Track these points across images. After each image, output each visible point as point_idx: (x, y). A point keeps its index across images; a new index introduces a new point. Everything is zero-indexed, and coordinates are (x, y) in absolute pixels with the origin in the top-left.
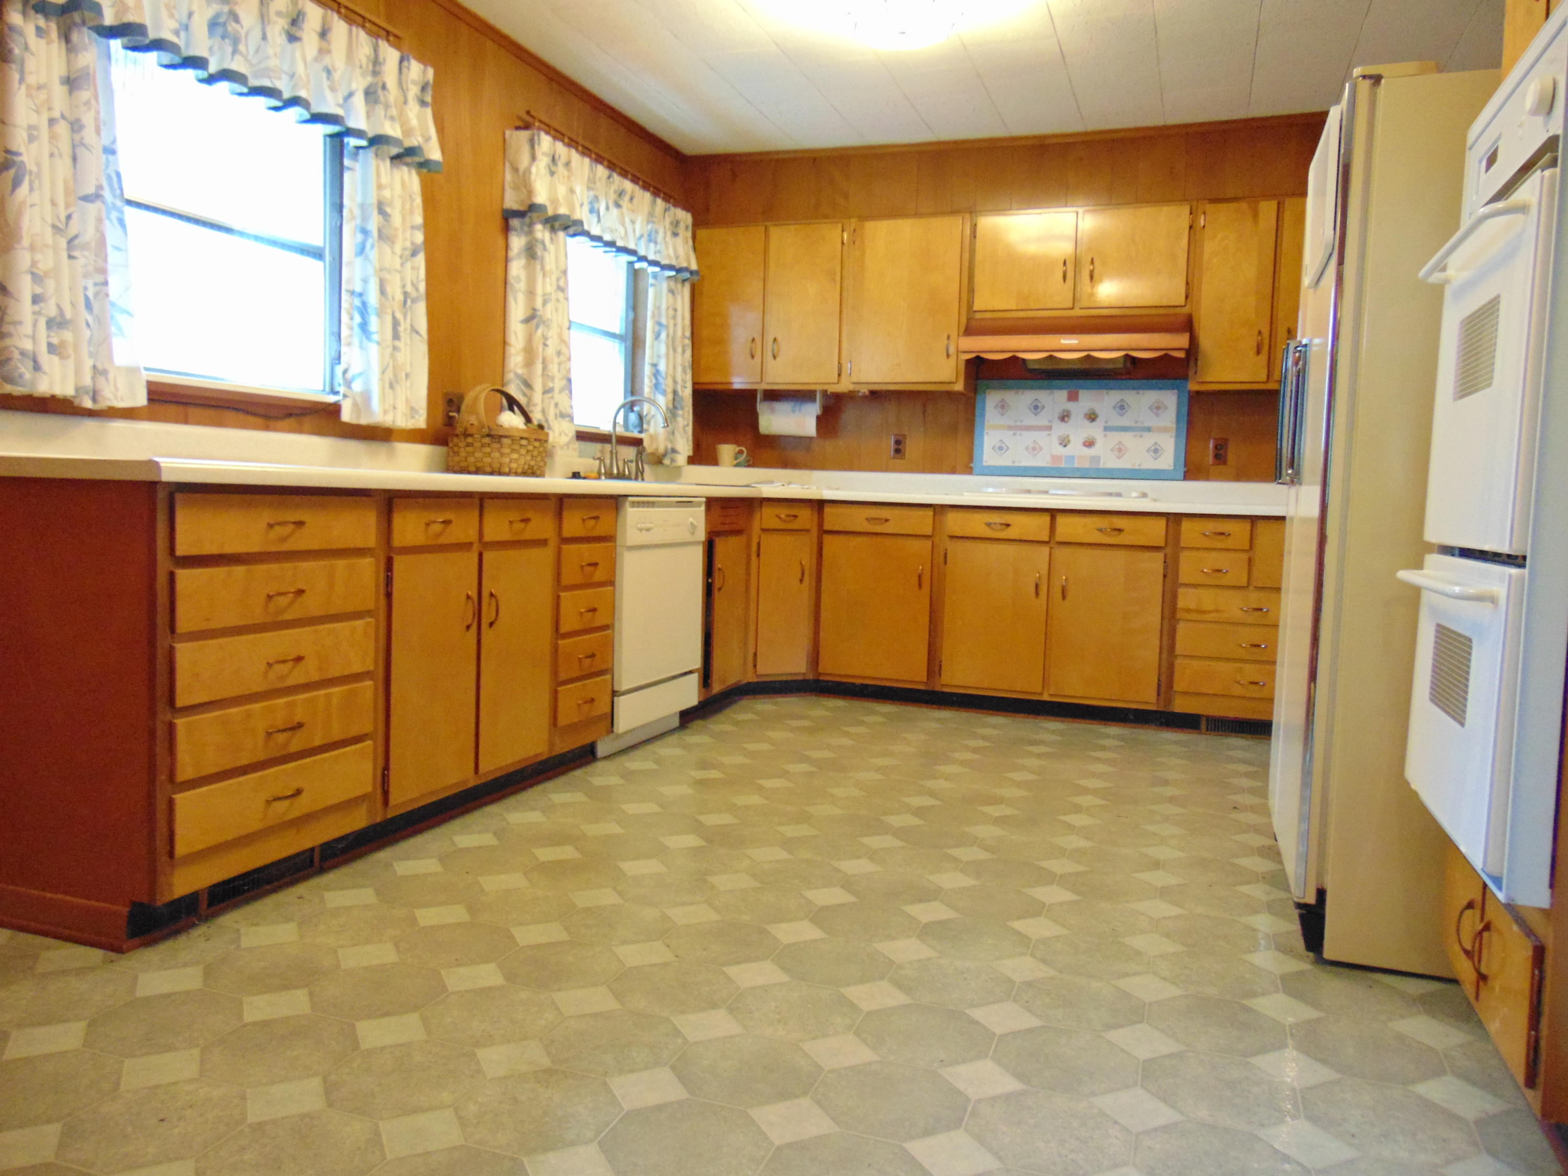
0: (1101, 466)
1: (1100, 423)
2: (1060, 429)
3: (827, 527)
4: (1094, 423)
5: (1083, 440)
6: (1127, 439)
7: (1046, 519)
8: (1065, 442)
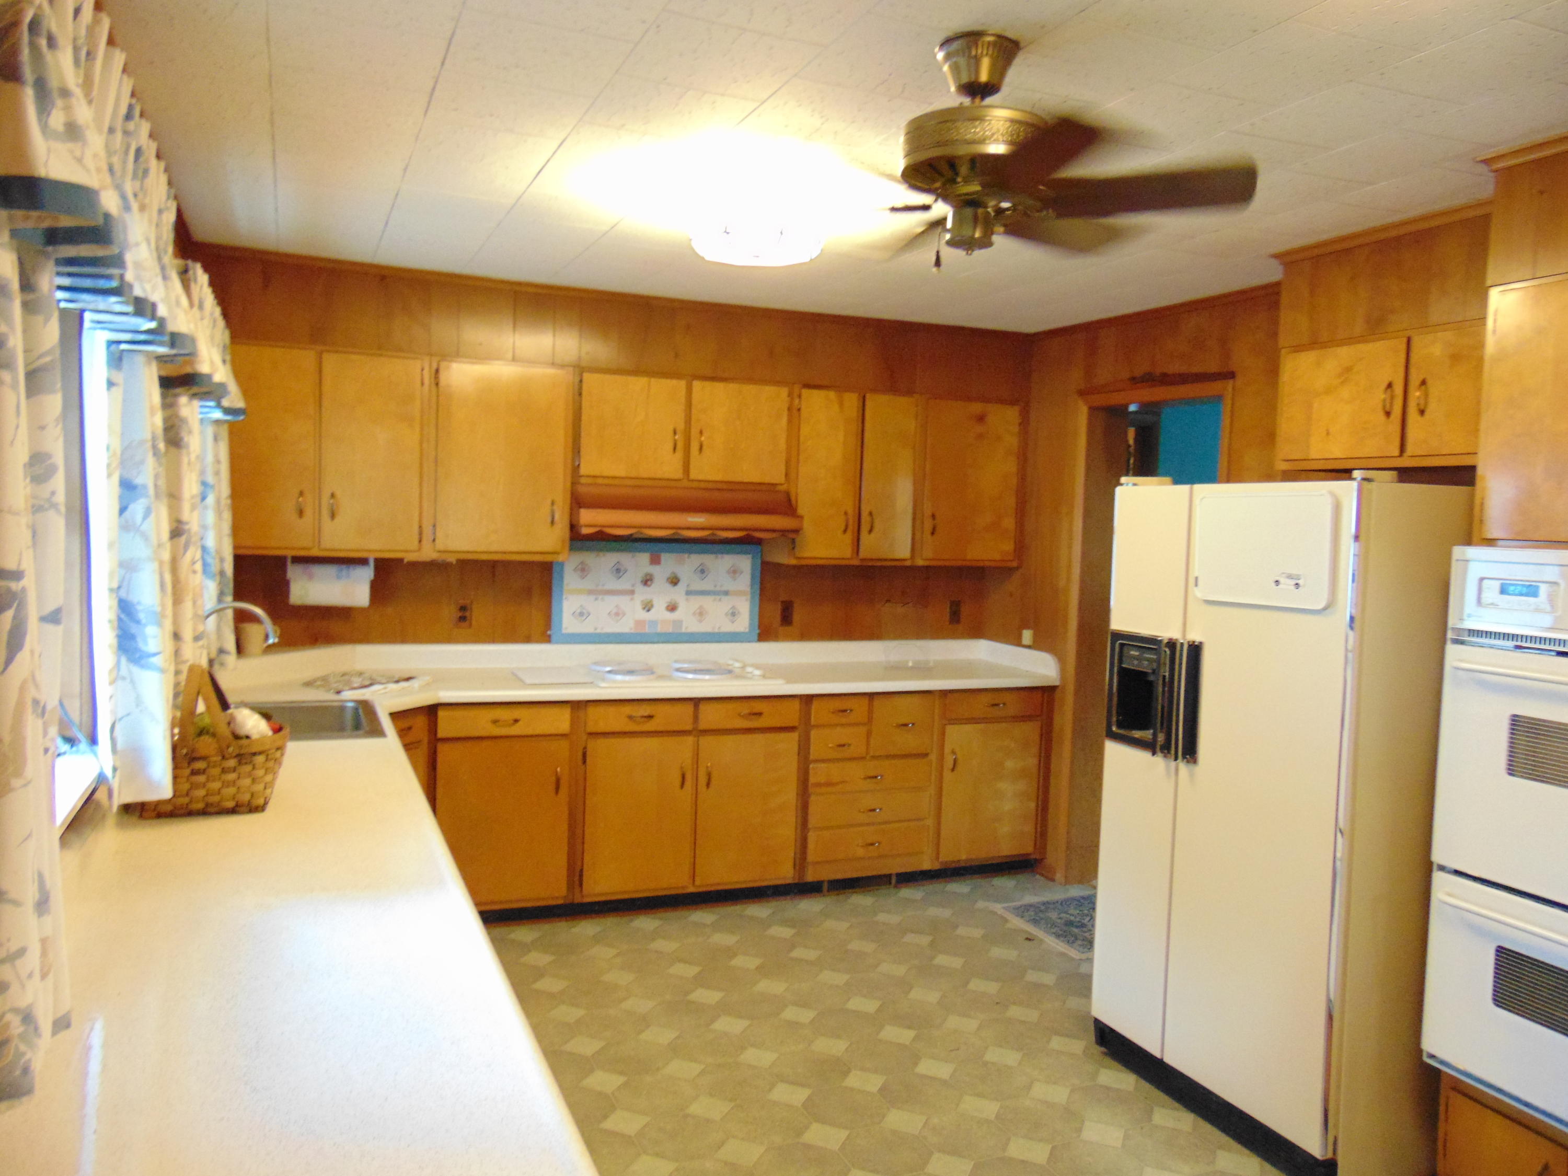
0: (683, 630)
1: (681, 587)
2: (643, 593)
3: (441, 734)
4: (676, 587)
5: (666, 605)
6: (708, 602)
7: (690, 708)
8: (648, 607)
